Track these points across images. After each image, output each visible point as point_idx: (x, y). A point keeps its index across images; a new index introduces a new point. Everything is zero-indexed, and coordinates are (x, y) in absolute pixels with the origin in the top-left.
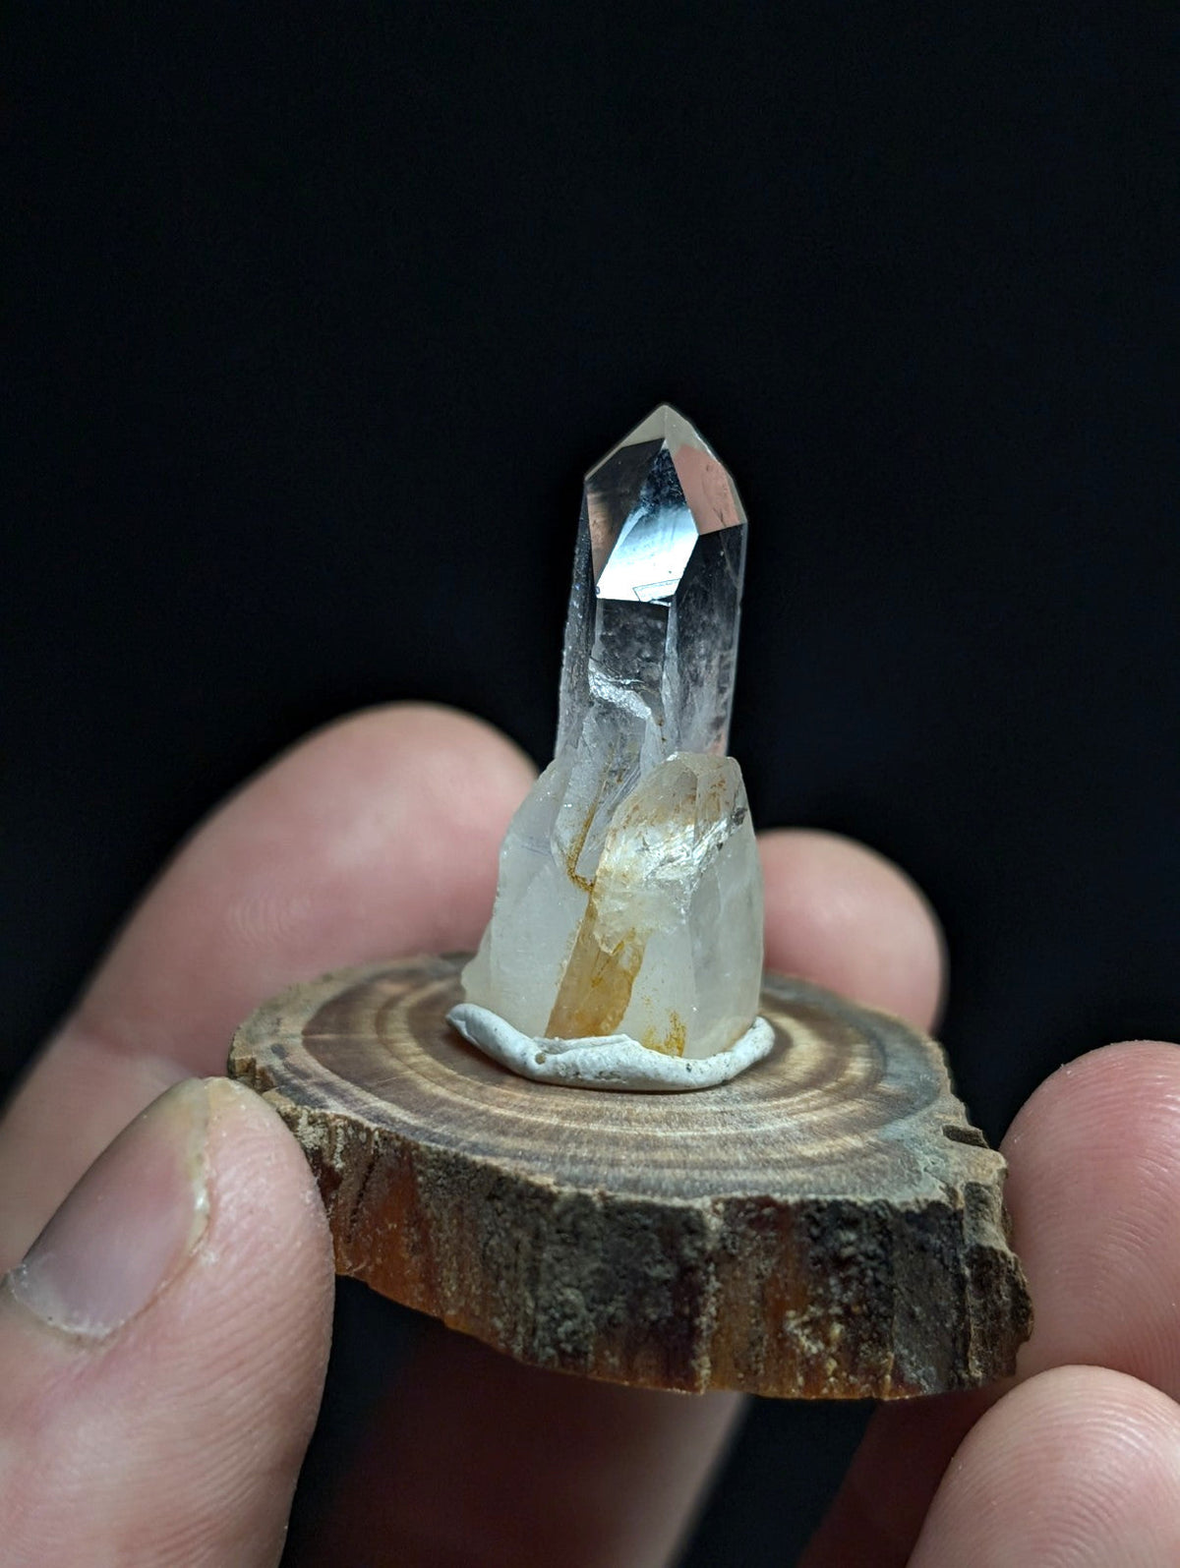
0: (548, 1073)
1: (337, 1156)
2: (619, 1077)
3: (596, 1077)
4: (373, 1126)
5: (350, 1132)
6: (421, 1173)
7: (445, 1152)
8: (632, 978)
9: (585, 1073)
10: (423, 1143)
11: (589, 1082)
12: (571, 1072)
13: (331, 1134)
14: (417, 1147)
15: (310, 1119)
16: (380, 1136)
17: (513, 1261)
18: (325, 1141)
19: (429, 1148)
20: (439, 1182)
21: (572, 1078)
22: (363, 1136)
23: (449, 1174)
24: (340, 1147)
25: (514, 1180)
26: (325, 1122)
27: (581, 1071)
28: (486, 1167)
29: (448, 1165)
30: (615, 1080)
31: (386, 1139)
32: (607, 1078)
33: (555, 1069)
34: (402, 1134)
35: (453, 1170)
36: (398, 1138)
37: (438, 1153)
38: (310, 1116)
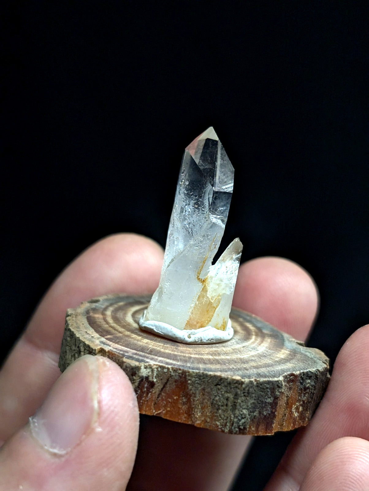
0: (193, 341)
1: (154, 377)
2: (213, 340)
3: (207, 341)
4: (170, 367)
5: (159, 369)
6: (189, 380)
7: (199, 372)
8: (216, 309)
9: (204, 340)
10: (191, 370)
11: (204, 342)
12: (200, 340)
13: (153, 371)
14: (189, 372)
15: (145, 367)
16: (172, 369)
17: (225, 403)
18: (150, 373)
19: (193, 372)
20: (196, 382)
21: (200, 342)
22: (165, 370)
23: (200, 379)
24: (155, 374)
25: (227, 379)
26: (151, 367)
27: (203, 339)
28: (215, 376)
29: (200, 376)
30: (212, 341)
31: (175, 370)
32: (210, 340)
33: (195, 339)
34: (182, 368)
35: (202, 378)
36: (180, 370)
37: (197, 373)
38: (145, 366)
